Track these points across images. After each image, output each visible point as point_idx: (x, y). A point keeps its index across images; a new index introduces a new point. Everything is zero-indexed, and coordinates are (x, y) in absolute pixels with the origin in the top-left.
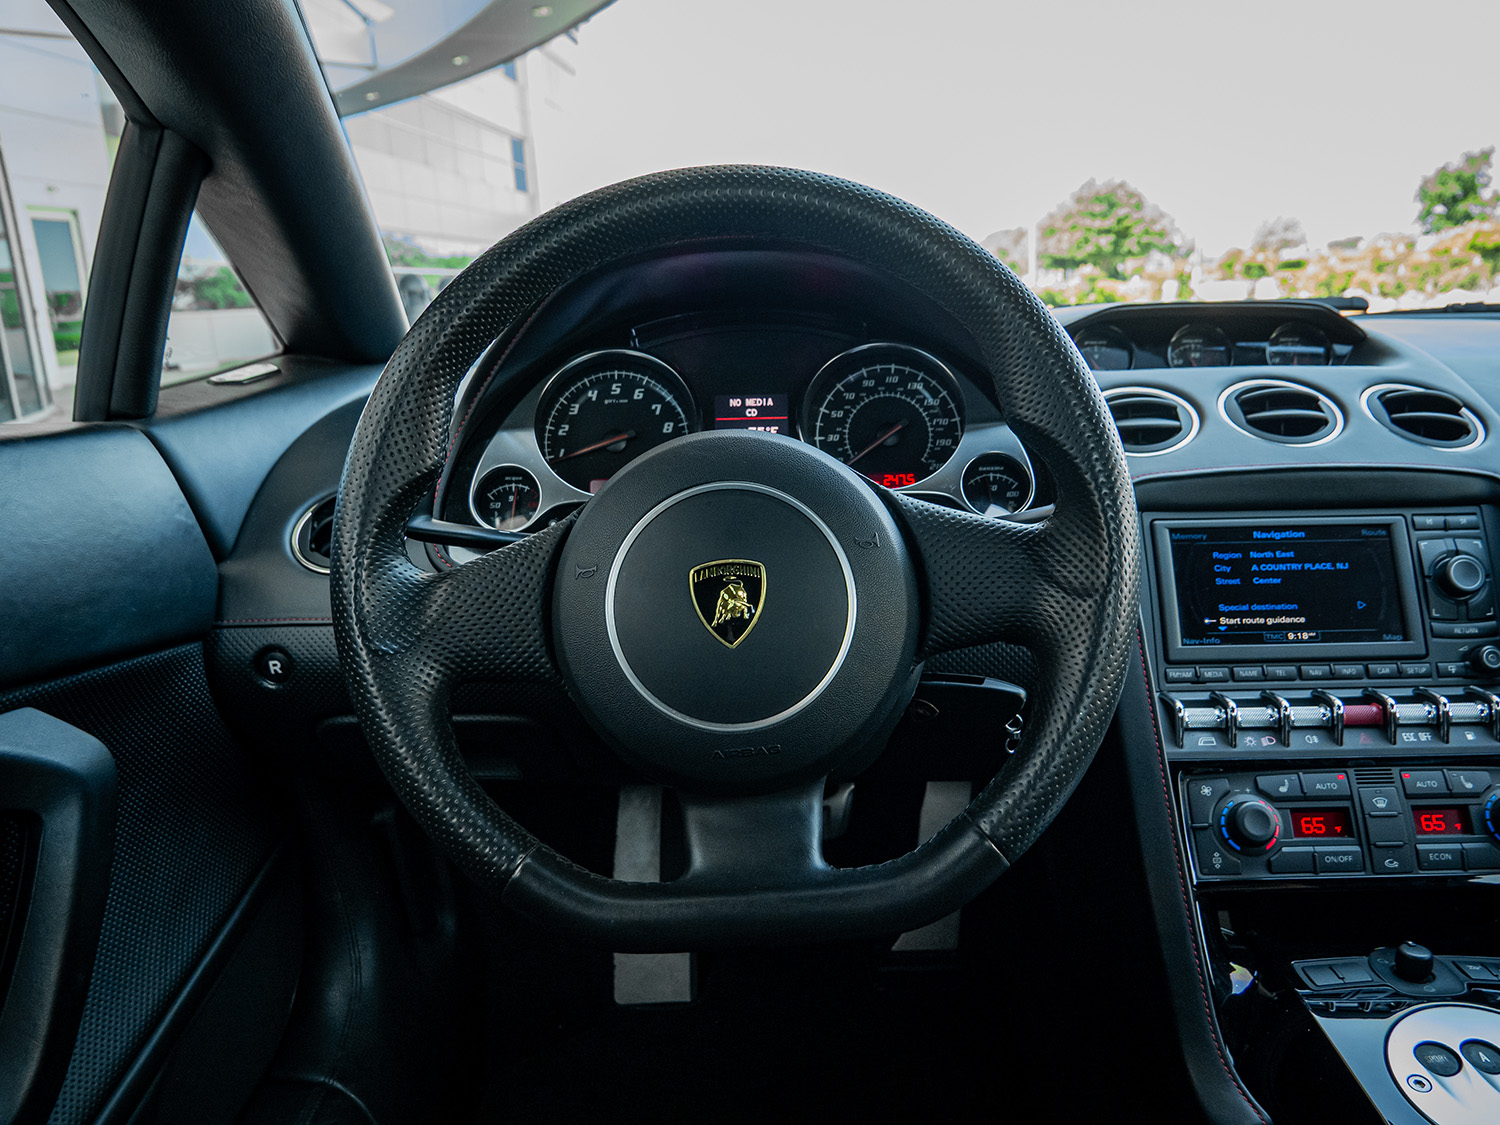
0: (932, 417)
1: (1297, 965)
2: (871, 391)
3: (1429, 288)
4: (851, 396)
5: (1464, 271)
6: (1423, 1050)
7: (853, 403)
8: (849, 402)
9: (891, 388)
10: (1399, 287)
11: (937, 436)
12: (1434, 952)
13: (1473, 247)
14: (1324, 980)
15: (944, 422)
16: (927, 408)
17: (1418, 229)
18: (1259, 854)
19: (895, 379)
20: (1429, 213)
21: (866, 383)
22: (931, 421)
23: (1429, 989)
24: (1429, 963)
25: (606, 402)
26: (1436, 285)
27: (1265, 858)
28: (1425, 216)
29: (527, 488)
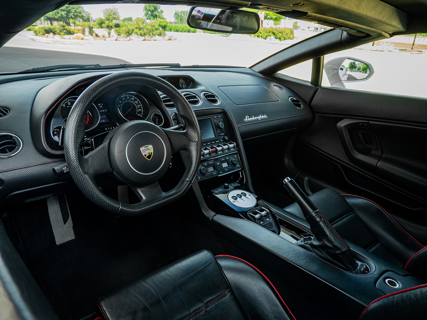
0: (137, 105)
1: (212, 191)
2: (124, 101)
3: (151, 35)
4: (121, 102)
5: (158, 31)
6: (233, 197)
7: (121, 103)
8: (120, 103)
9: (128, 100)
10: (145, 34)
11: (138, 109)
12: (229, 184)
13: (160, 25)
14: (217, 192)
15: (139, 106)
16: (135, 103)
17: (145, 18)
18: (204, 176)
19: (129, 98)
20: (147, 14)
21: (123, 99)
22: (137, 106)
23: (229, 189)
24: (228, 186)
25: (67, 107)
26: (152, 34)
27: (205, 176)
28: (146, 14)
29: (58, 130)
